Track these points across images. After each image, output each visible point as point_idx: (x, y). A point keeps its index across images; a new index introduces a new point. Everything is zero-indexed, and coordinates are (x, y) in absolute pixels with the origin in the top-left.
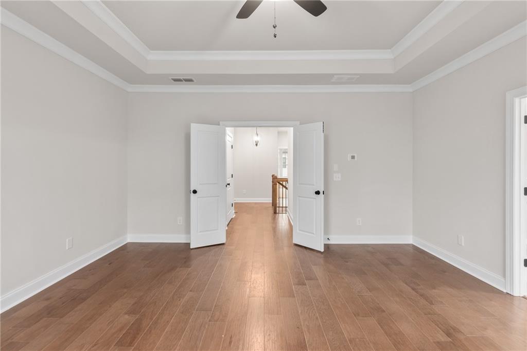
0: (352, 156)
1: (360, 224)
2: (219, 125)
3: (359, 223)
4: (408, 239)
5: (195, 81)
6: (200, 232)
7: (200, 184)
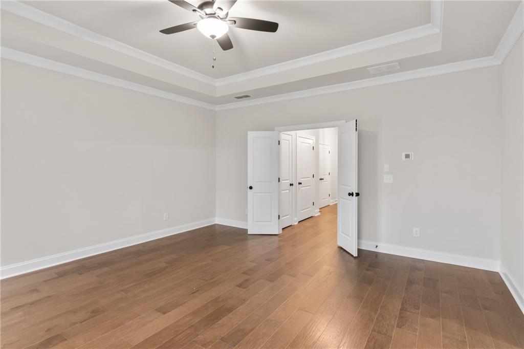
0: (406, 155)
1: (418, 236)
2: (274, 130)
3: (416, 234)
4: (495, 266)
5: (251, 96)
6: (256, 222)
7: (256, 182)
